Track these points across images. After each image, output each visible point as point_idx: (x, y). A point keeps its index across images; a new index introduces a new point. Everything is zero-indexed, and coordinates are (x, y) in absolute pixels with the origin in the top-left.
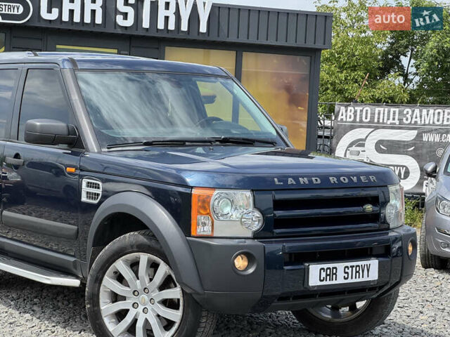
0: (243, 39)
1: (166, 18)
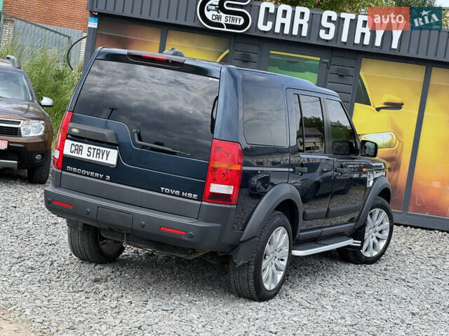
0: (431, 57)
1: (363, 34)
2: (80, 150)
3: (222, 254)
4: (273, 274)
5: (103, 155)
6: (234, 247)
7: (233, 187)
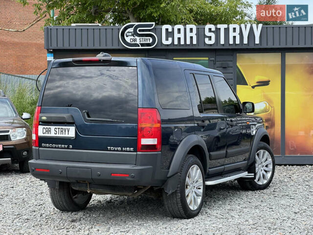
0: (283, 46)
1: (234, 37)
2: (49, 131)
3: (156, 188)
4: (194, 199)
5: (65, 131)
6: (164, 182)
7: (156, 139)
